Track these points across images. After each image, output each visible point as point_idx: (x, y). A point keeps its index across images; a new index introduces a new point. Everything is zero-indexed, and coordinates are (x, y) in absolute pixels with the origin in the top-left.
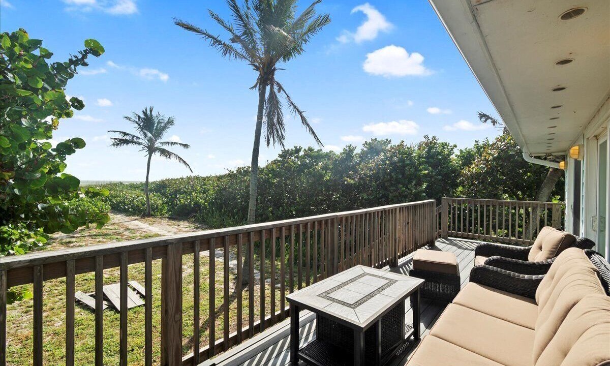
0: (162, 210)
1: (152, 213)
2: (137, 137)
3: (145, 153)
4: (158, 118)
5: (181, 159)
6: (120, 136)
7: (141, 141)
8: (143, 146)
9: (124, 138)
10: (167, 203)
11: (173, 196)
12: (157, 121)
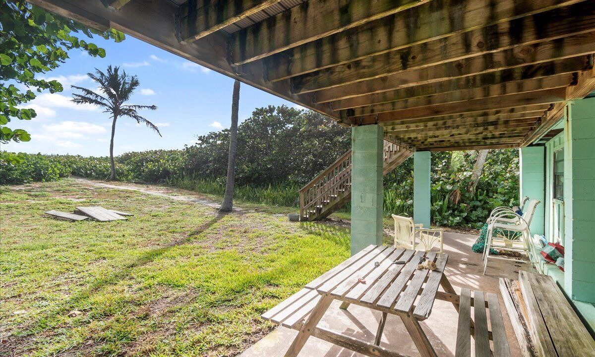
0: (127, 176)
1: (118, 177)
2: (102, 98)
3: (110, 114)
4: (123, 79)
5: (148, 122)
6: (83, 93)
7: (104, 102)
8: (108, 108)
9: (86, 96)
10: (132, 170)
11: (139, 164)
12: (122, 82)
